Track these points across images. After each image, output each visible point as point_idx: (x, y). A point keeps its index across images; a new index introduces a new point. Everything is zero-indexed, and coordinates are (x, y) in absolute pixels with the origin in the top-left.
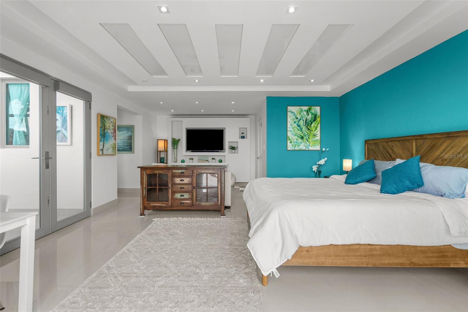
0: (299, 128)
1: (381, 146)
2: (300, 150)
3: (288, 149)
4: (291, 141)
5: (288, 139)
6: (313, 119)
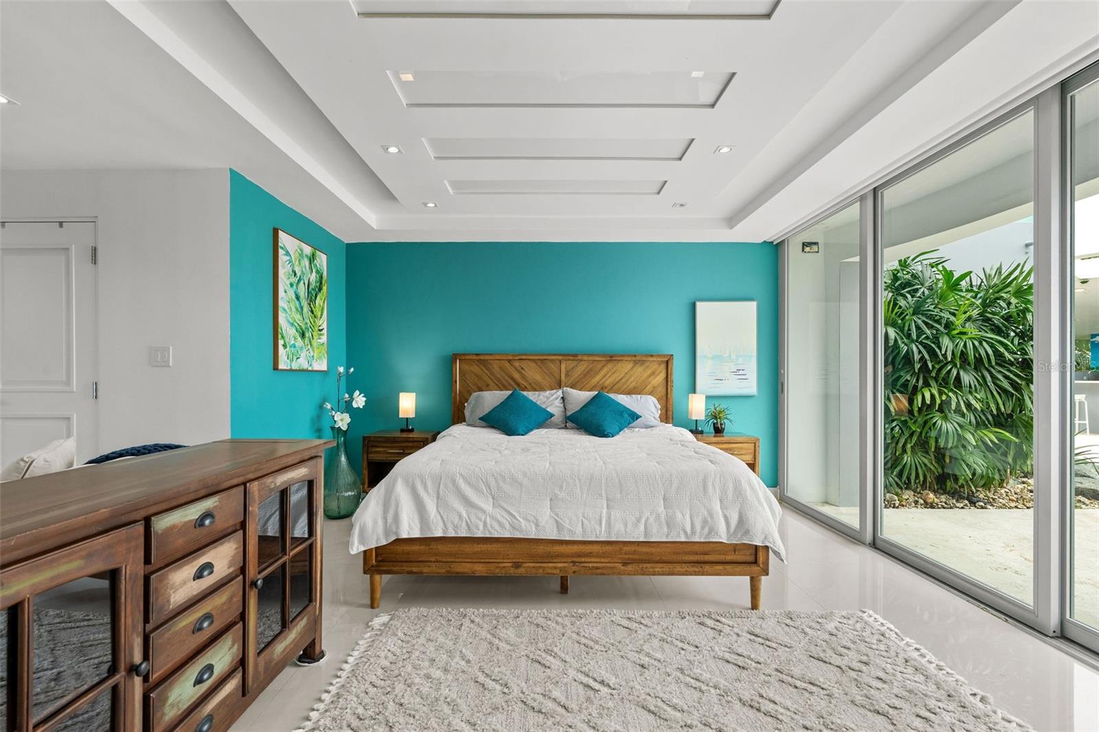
0: (297, 303)
1: (496, 368)
2: (300, 370)
3: (281, 367)
4: (285, 343)
5: (280, 336)
6: (318, 285)
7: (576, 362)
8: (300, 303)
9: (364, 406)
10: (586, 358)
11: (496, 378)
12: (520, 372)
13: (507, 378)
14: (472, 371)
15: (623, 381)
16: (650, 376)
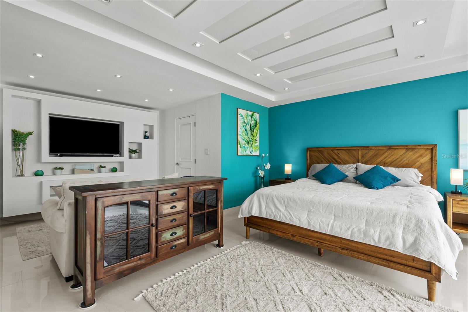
0: (246, 132)
1: (326, 154)
2: (247, 155)
3: (239, 154)
4: (241, 146)
5: (239, 144)
6: (255, 125)
7: (368, 150)
8: (247, 132)
9: (270, 169)
10: (374, 148)
11: (326, 158)
12: (337, 156)
13: (331, 158)
14: (315, 155)
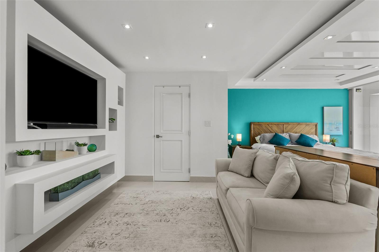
7: (288, 125)
10: (291, 124)
12: (271, 128)
13: (267, 129)
15: (302, 130)
16: (311, 129)
